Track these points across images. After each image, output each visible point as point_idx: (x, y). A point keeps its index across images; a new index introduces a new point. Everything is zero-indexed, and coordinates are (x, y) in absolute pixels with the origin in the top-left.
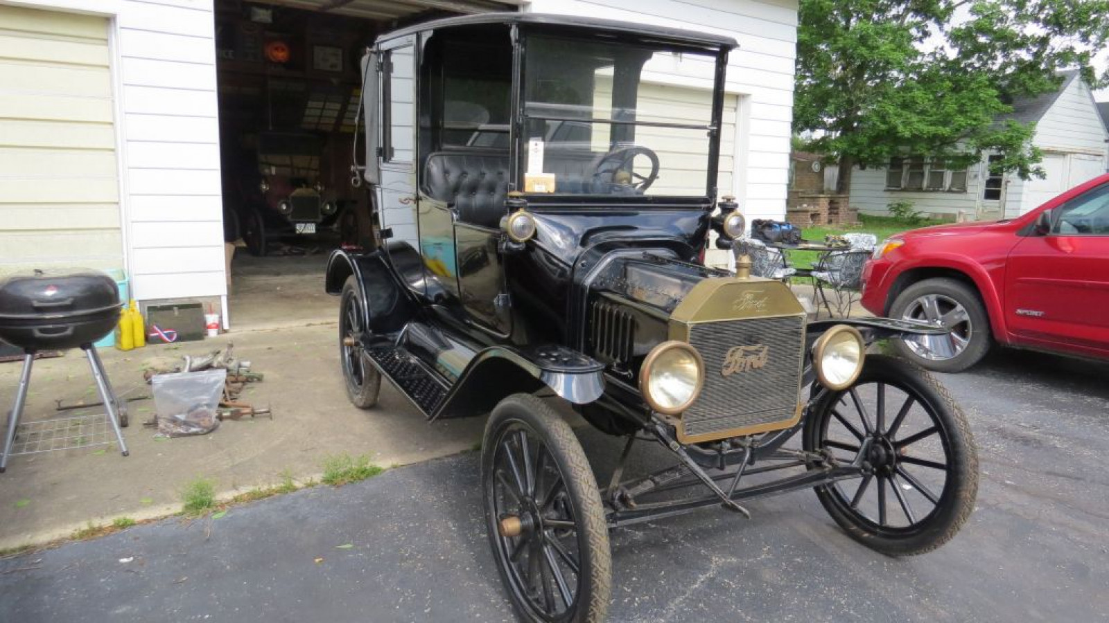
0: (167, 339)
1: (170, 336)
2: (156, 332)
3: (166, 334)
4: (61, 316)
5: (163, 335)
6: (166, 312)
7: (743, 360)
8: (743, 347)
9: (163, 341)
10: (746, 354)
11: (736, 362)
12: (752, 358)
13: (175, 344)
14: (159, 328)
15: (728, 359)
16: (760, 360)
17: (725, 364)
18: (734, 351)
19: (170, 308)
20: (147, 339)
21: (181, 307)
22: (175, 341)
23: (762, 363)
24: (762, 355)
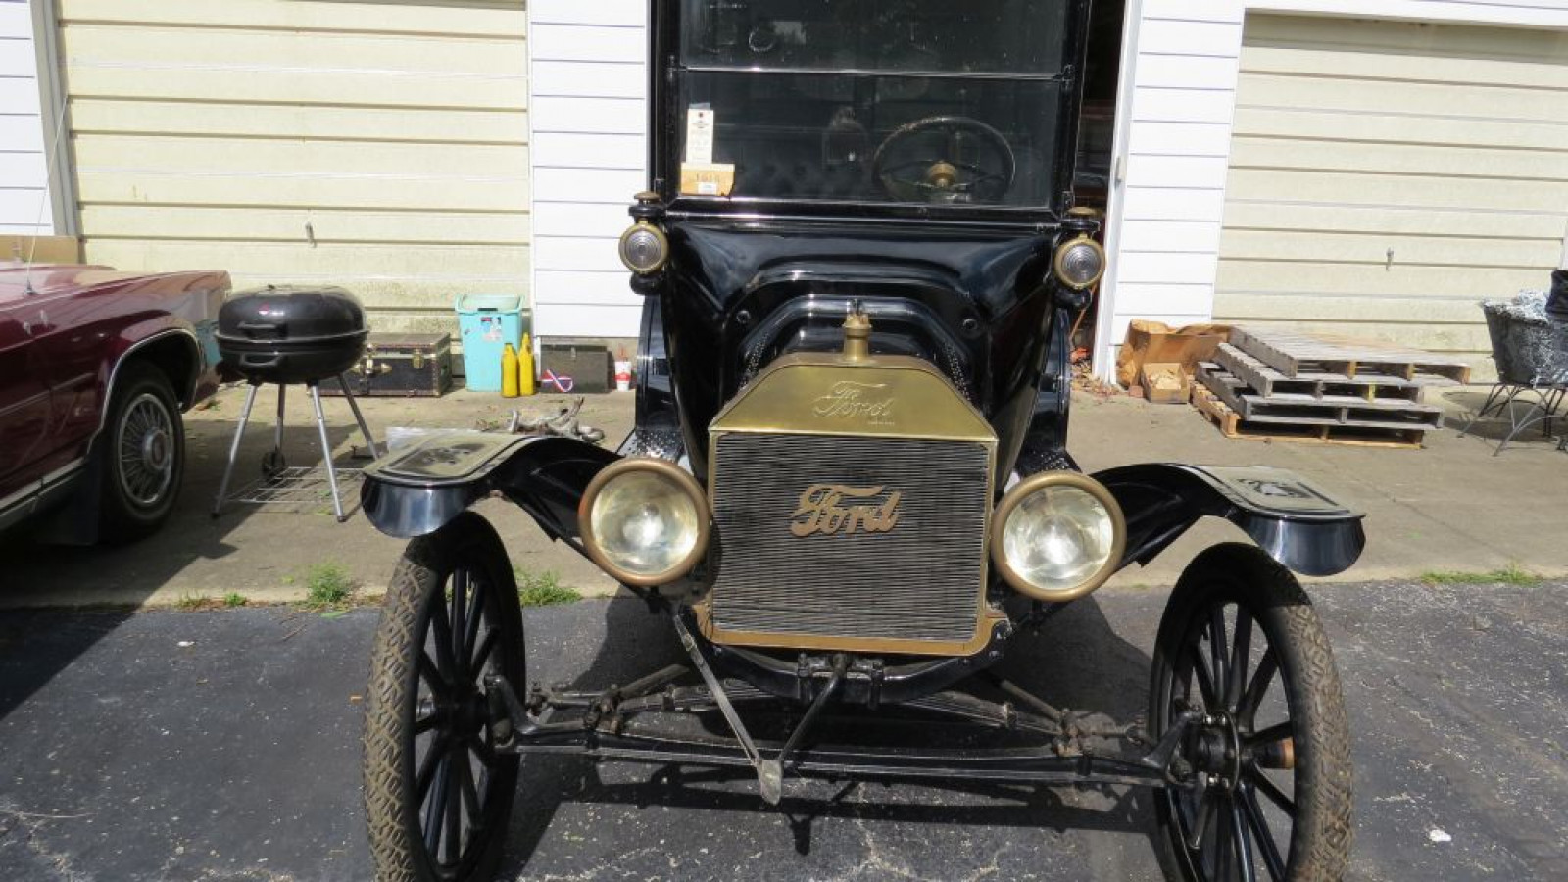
0: (562, 388)
1: (565, 384)
2: (549, 378)
3: (561, 382)
4: (270, 342)
5: (557, 383)
6: (560, 353)
7: (841, 513)
8: (841, 488)
9: (557, 391)
10: (847, 502)
11: (823, 513)
12: (860, 511)
13: (569, 395)
14: (554, 374)
15: (805, 503)
16: (882, 517)
17: (797, 513)
18: (818, 492)
19: (567, 348)
20: (538, 386)
21: (579, 348)
22: (571, 392)
23: (885, 524)
24: (887, 507)
